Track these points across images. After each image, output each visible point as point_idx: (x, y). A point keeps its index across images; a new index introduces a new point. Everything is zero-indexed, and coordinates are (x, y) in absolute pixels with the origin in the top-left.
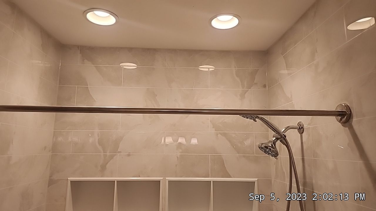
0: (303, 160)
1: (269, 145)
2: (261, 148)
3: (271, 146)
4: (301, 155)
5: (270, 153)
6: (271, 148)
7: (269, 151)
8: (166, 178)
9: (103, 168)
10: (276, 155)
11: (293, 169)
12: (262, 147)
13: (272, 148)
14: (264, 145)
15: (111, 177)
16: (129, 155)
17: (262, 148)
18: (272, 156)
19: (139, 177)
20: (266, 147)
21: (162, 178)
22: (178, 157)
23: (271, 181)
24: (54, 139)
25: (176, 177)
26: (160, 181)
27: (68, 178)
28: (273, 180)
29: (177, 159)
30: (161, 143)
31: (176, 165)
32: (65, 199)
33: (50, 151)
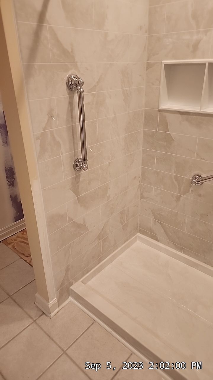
9: (195, 49)
15: (203, 58)
32: (160, 82)
33: (146, 32)
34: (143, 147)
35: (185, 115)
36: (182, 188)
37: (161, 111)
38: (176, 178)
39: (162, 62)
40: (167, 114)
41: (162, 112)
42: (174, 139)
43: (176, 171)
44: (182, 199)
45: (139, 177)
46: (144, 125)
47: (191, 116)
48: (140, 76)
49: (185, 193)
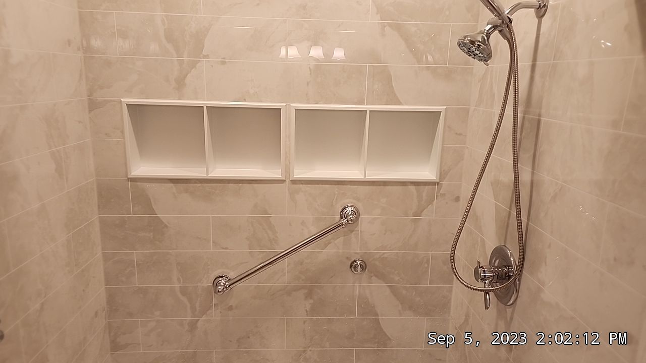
0: (533, 67)
1: (479, 39)
2: (461, 45)
3: (481, 41)
4: (531, 60)
5: (477, 54)
6: (480, 44)
7: (476, 49)
8: (291, 105)
9: (180, 85)
10: (486, 56)
11: (512, 79)
12: (465, 41)
13: (482, 45)
14: (469, 39)
15: (197, 99)
16: (224, 63)
17: (465, 44)
18: (479, 60)
19: (245, 100)
20: (473, 42)
21: (284, 105)
22: (311, 68)
23: (467, 111)
24: (85, 43)
25: (307, 103)
26: (281, 109)
27: (122, 100)
28: (472, 108)
29: (309, 73)
30: (279, 56)
31: (308, 84)
32: (123, 132)
33: (79, 49)
34: (103, 249)
35: (180, 183)
36: (197, 305)
37: (134, 180)
38: (184, 291)
39: (121, 101)
40: (147, 185)
41: (137, 182)
42: (167, 224)
43: (180, 277)
44: (199, 324)
45: (104, 310)
46: (99, 208)
47: (192, 185)
48: (80, 122)
49: (203, 313)
